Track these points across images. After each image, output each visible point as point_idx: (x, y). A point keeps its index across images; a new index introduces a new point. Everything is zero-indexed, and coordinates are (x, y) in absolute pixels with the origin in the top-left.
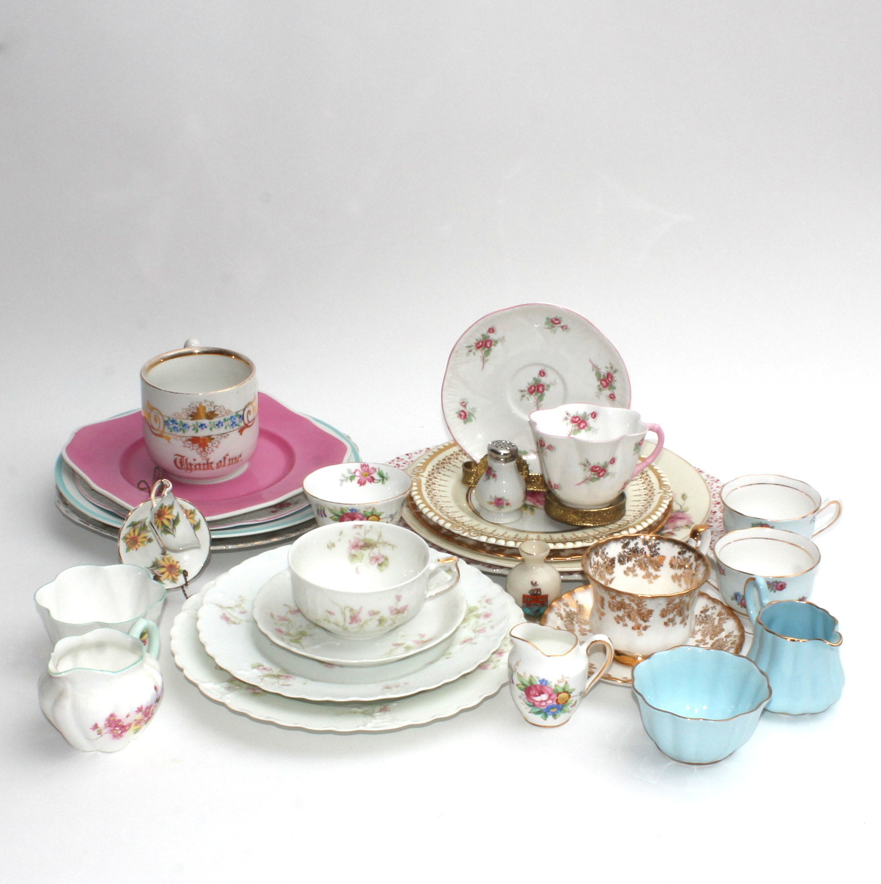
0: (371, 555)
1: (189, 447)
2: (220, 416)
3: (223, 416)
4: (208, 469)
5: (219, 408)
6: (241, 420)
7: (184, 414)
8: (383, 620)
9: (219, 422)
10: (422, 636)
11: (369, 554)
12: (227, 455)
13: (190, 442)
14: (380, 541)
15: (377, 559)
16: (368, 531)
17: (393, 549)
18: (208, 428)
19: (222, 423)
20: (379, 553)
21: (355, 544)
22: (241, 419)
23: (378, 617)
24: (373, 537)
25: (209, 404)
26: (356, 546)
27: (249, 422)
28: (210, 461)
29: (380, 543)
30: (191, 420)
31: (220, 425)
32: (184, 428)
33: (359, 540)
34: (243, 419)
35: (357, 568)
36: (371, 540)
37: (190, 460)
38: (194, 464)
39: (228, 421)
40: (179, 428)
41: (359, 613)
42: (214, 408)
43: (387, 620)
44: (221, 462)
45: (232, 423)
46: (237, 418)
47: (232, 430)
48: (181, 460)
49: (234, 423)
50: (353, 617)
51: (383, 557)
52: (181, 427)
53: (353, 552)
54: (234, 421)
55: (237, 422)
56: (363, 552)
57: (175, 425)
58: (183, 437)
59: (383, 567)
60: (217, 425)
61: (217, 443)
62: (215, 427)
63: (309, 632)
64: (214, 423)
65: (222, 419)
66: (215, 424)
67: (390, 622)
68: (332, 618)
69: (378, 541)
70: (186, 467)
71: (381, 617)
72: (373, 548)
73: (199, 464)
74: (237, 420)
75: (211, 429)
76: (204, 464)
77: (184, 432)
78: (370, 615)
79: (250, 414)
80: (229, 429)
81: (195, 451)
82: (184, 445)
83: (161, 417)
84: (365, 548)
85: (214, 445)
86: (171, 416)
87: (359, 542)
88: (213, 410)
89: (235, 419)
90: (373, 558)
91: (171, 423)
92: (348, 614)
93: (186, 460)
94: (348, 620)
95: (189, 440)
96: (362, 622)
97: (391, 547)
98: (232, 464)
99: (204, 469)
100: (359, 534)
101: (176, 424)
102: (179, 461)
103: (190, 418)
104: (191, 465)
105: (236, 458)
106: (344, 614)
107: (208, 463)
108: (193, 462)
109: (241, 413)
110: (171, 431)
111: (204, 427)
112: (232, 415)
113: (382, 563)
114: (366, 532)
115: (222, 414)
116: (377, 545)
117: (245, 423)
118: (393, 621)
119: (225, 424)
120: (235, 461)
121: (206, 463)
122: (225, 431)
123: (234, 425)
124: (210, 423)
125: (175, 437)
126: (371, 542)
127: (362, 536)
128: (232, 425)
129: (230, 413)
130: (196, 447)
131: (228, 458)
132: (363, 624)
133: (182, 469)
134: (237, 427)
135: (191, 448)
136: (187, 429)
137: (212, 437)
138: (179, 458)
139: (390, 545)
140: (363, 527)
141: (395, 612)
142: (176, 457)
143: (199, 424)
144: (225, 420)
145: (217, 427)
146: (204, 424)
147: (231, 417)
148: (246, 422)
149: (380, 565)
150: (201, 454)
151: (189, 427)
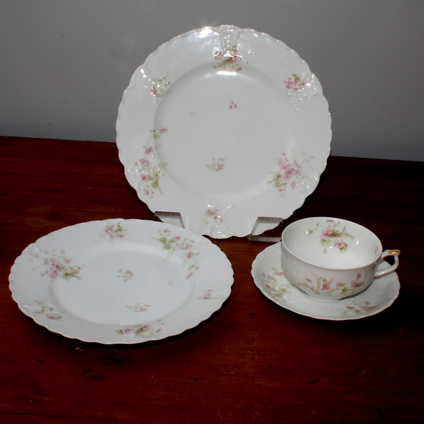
0: (336, 242)
8: (346, 290)
10: (368, 303)
11: (335, 241)
14: (344, 233)
15: (340, 245)
16: (337, 225)
17: (352, 239)
20: (342, 241)
21: (326, 233)
23: (342, 288)
24: (339, 229)
26: (326, 234)
29: (343, 234)
33: (329, 230)
35: (325, 250)
36: (337, 231)
41: (330, 283)
43: (348, 290)
50: (325, 285)
51: (344, 244)
53: (324, 238)
56: (331, 238)
59: (343, 251)
63: (288, 290)
67: (350, 292)
68: (310, 284)
69: (342, 232)
71: (345, 288)
72: (338, 237)
78: (338, 286)
84: (333, 236)
87: (329, 231)
90: (337, 243)
92: (322, 283)
94: (321, 287)
96: (331, 290)
97: (350, 237)
100: (329, 226)
106: (319, 282)
113: (343, 248)
114: (335, 225)
116: (341, 235)
118: (352, 291)
126: (337, 233)
127: (331, 228)
132: (331, 291)
139: (350, 236)
140: (333, 222)
141: (355, 285)
149: (341, 249)
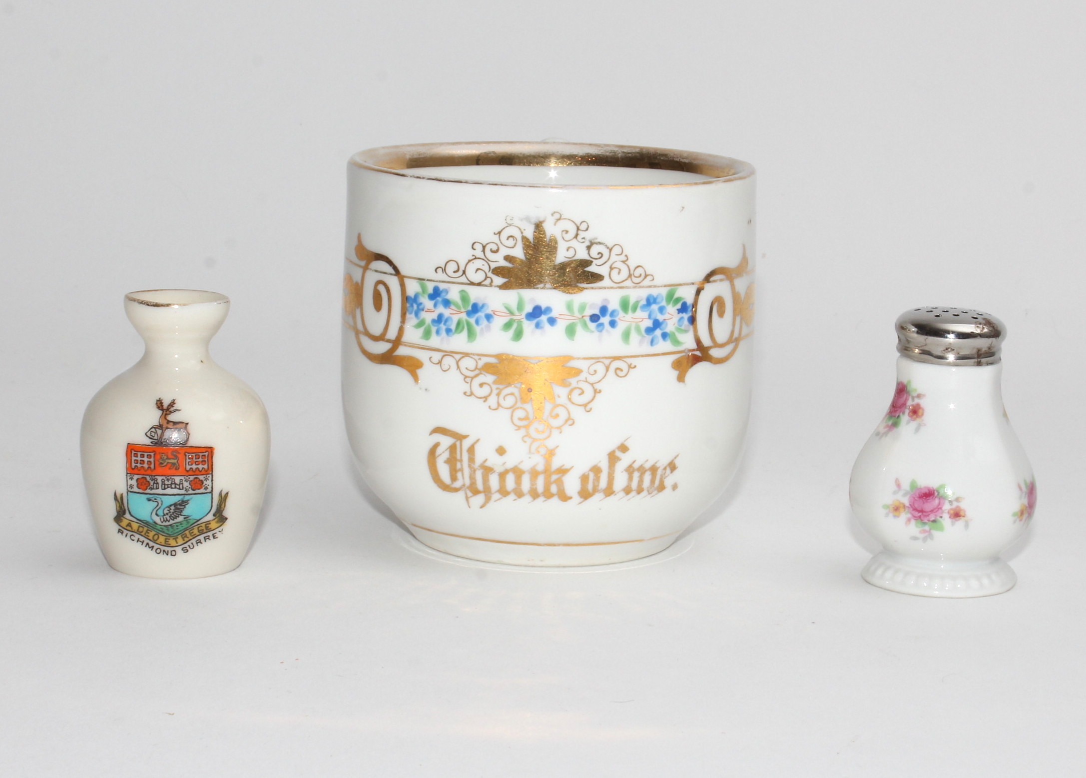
1: (485, 399)
2: (606, 282)
3: (619, 286)
4: (548, 495)
5: (606, 252)
6: (686, 322)
7: (479, 264)
9: (604, 310)
12: (624, 448)
13: (489, 378)
18: (561, 325)
19: (613, 314)
22: (686, 316)
25: (573, 231)
27: (716, 345)
28: (556, 463)
30: (503, 287)
31: (605, 320)
32: (472, 321)
34: (693, 320)
37: (485, 453)
38: (499, 469)
39: (635, 309)
40: (455, 319)
42: (589, 248)
44: (596, 470)
45: (649, 323)
46: (672, 309)
47: (646, 349)
48: (452, 449)
49: (657, 324)
52: (464, 316)
54: (660, 318)
55: (670, 327)
57: (441, 309)
58: (466, 355)
60: (594, 318)
61: (589, 392)
62: (585, 325)
64: (582, 308)
65: (613, 300)
66: (589, 312)
70: (467, 482)
73: (518, 472)
74: (672, 318)
75: (571, 331)
76: (534, 474)
77: (471, 335)
79: (721, 314)
80: (638, 345)
81: (504, 414)
82: (466, 387)
83: (393, 283)
85: (575, 396)
86: (432, 275)
88: (582, 255)
89: (662, 310)
91: (428, 304)
93: (471, 450)
95: (488, 368)
98: (640, 491)
99: (534, 495)
101: (447, 303)
102: (446, 455)
103: (499, 280)
104: (487, 470)
105: (654, 469)
107: (547, 472)
108: (495, 461)
109: (687, 295)
110: (427, 334)
111: (544, 318)
112: (654, 292)
115: (616, 277)
117: (698, 342)
119: (624, 321)
120: (653, 481)
121: (540, 467)
122: (619, 348)
123: (658, 332)
124: (569, 307)
125: (437, 356)
128: (649, 331)
129: (647, 282)
130: (510, 401)
131: (625, 460)
133: (456, 490)
134: (664, 346)
135: (492, 401)
136: (484, 322)
137: (574, 364)
138: (446, 442)
142: (438, 437)
143: (529, 309)
144: (624, 305)
145: (592, 326)
146: (548, 310)
147: (650, 301)
148: (706, 341)
150: (526, 427)
151: (489, 317)
